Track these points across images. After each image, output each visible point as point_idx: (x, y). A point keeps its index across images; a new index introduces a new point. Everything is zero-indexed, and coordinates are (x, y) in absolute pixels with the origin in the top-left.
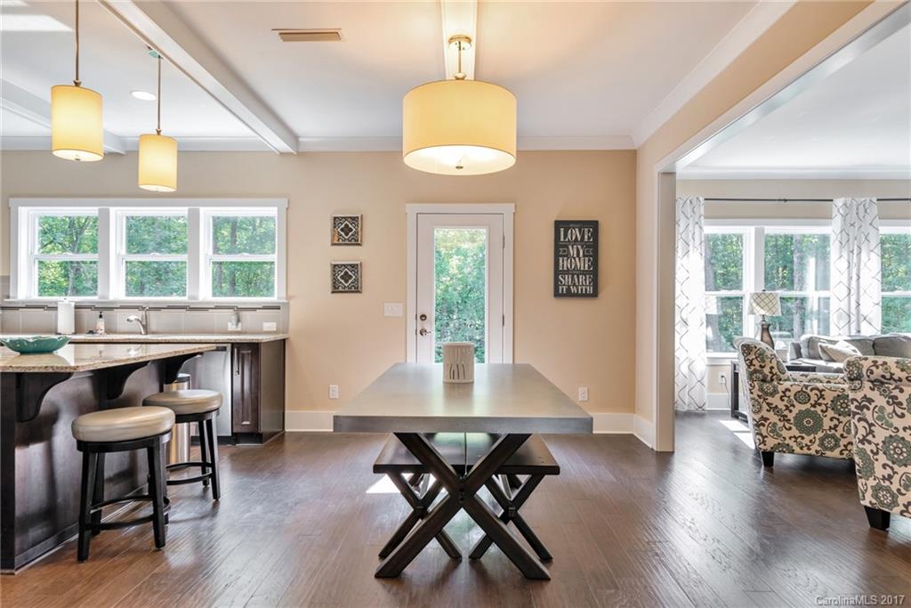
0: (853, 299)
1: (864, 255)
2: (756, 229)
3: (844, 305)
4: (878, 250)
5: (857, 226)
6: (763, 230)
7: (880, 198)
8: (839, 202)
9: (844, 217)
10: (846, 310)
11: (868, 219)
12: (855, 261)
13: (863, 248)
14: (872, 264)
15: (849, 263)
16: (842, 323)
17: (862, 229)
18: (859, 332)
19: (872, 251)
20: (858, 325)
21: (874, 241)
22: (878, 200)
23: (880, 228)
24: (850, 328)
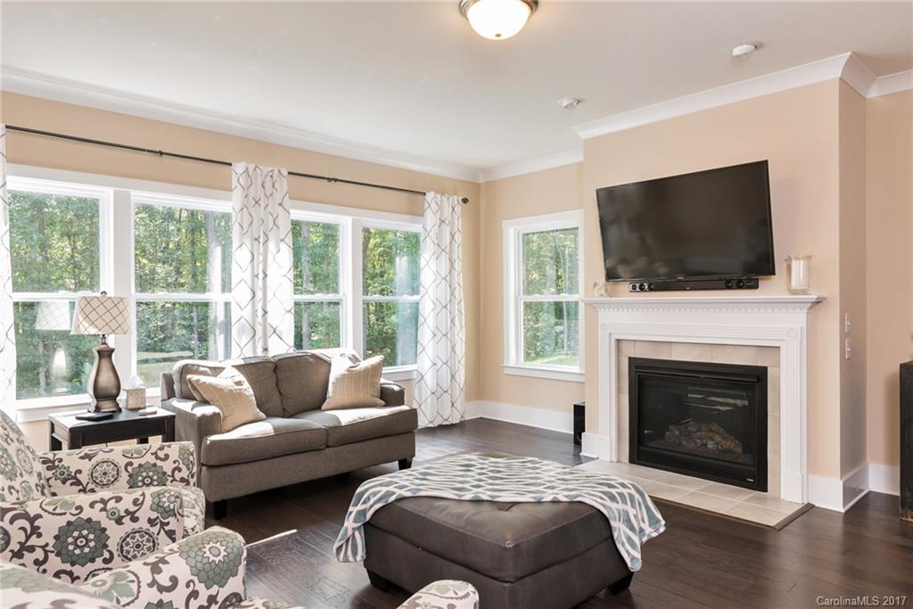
0: (259, 306)
1: (271, 245)
2: (116, 193)
3: (247, 313)
4: (289, 240)
5: (262, 203)
6: (129, 195)
7: (291, 171)
8: (239, 167)
9: (246, 189)
10: (250, 320)
11: (278, 197)
12: (261, 251)
13: (270, 235)
14: (281, 259)
15: (252, 254)
16: (245, 339)
17: (269, 208)
18: (266, 349)
19: (282, 240)
20: (265, 342)
21: (285, 228)
22: (289, 173)
23: (291, 211)
24: (254, 344)
